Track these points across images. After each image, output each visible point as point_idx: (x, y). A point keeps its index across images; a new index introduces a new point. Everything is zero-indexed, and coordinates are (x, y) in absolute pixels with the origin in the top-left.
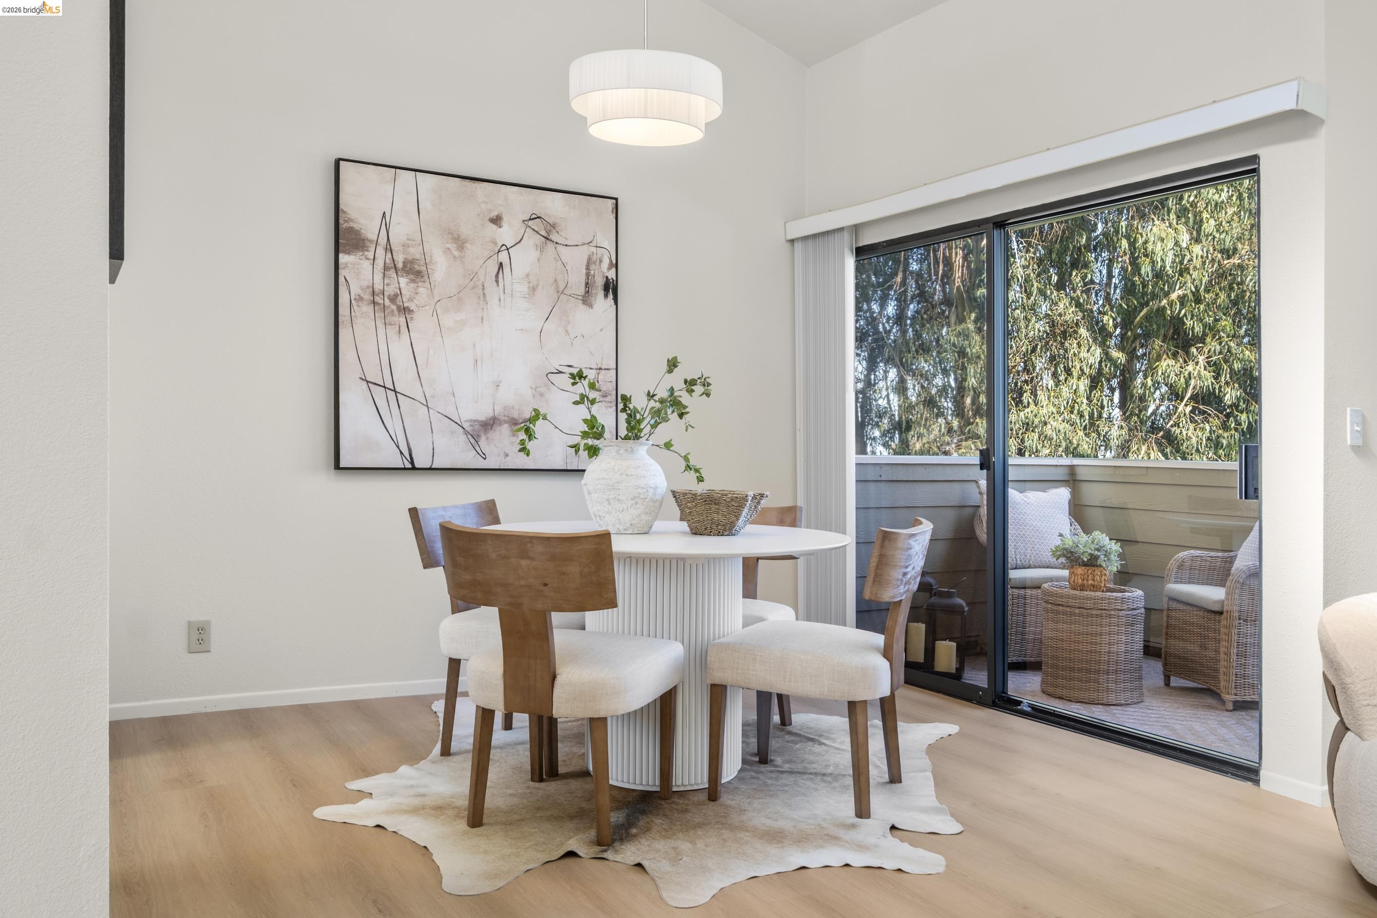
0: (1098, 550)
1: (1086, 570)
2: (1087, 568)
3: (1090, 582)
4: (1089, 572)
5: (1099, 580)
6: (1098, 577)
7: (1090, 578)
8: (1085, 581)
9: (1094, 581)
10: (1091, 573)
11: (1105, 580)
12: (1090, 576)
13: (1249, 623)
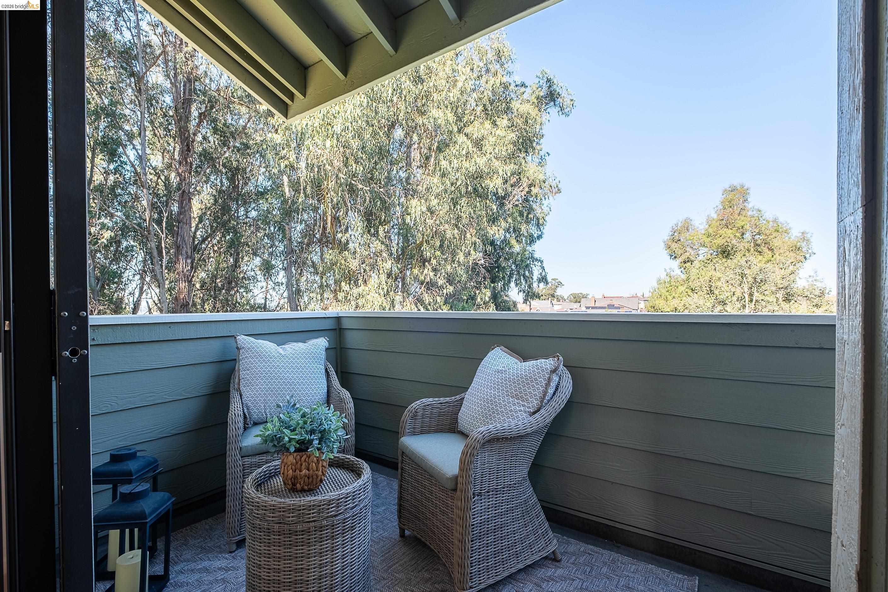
0: (312, 432)
1: (299, 457)
2: (301, 454)
3: (304, 472)
4: (303, 459)
5: (315, 468)
6: (314, 464)
7: (303, 467)
8: (298, 471)
9: (308, 470)
10: (305, 460)
11: (323, 466)
12: (304, 464)
13: (483, 497)
